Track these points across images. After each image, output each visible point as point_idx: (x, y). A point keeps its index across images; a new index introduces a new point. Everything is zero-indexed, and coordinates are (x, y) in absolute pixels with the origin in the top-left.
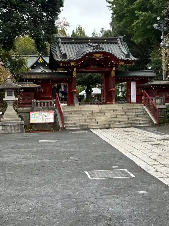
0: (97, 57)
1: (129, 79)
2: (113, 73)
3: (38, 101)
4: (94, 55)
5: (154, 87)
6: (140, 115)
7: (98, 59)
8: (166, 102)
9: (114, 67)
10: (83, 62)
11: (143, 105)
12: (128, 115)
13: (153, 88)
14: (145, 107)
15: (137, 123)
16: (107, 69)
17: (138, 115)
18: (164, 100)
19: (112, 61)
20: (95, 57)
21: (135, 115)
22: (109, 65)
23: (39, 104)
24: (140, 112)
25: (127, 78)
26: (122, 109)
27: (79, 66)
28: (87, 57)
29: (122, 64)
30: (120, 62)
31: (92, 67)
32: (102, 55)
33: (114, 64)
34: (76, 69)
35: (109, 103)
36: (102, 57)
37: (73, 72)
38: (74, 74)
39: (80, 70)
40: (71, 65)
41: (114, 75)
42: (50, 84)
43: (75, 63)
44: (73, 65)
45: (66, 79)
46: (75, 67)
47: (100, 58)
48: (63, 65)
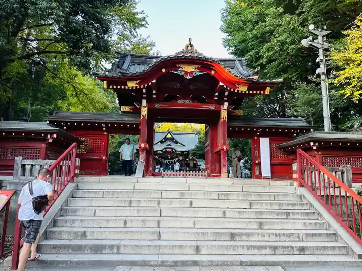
0: (186, 73)
1: (257, 132)
2: (224, 115)
3: (28, 162)
4: (180, 67)
5: (317, 144)
6: (293, 213)
7: (188, 77)
8: (355, 181)
9: (226, 101)
10: (154, 81)
11: (295, 184)
12: (261, 213)
13: (315, 148)
14: (303, 191)
15: (292, 248)
16: (212, 107)
17: (288, 214)
18: (351, 176)
19: (221, 84)
20: (183, 74)
21: (281, 214)
23: (28, 167)
24: (293, 205)
25: (252, 129)
26: (243, 192)
27: (154, 96)
28: (164, 70)
29: (242, 91)
30: (237, 86)
31: (180, 102)
32: (197, 68)
33: (226, 97)
34: (147, 102)
35: (214, 176)
36: (198, 73)
37: (142, 109)
38: (144, 112)
39: (157, 106)
40: (129, 87)
41: (226, 120)
42: (105, 133)
43: (138, 82)
44: (132, 87)
45: (131, 125)
46: (144, 98)
47: (194, 74)
48: (111, 87)
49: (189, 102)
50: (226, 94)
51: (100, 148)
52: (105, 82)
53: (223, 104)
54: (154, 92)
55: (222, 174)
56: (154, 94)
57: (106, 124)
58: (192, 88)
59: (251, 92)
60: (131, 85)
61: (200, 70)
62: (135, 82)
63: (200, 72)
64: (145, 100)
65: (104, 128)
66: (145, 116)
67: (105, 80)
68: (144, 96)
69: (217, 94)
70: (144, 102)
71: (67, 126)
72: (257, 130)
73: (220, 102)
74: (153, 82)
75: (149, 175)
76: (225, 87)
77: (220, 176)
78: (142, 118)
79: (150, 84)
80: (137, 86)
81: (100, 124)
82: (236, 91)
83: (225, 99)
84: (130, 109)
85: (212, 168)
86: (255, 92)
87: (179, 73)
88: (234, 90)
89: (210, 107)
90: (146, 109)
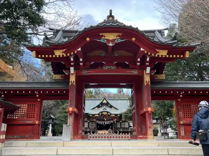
0: (108, 41)
1: (179, 94)
2: (147, 79)
4: (102, 36)
7: (111, 45)
9: (148, 66)
10: (80, 49)
16: (135, 72)
19: (142, 49)
20: (105, 41)
22: (138, 64)
26: (168, 154)
27: (81, 64)
28: (88, 39)
29: (162, 56)
30: (158, 50)
31: (106, 68)
32: (119, 36)
33: (148, 62)
34: (74, 69)
35: (141, 138)
36: (120, 41)
37: (71, 76)
38: (73, 79)
39: (85, 73)
40: (56, 56)
41: (150, 83)
42: (39, 100)
43: (64, 50)
44: (59, 56)
45: (62, 91)
46: (72, 66)
47: (116, 42)
48: (40, 56)
49: (113, 68)
50: (148, 59)
51: (34, 113)
52: (34, 52)
53: (146, 69)
54: (81, 60)
55: (148, 136)
56: (81, 62)
57: (39, 91)
58: (116, 55)
59: (171, 56)
60: (58, 53)
61: (121, 37)
62: (61, 51)
63: (121, 39)
64: (73, 68)
65: (37, 94)
66: (73, 82)
67: (34, 50)
68: (72, 64)
69: (139, 60)
70: (72, 70)
71: (4, 94)
72: (180, 92)
73: (143, 67)
74: (78, 50)
75: (78, 138)
76: (146, 52)
77: (146, 138)
78: (70, 84)
79: (76, 52)
80: (64, 54)
81: (33, 91)
82: (157, 56)
83: (148, 64)
84: (61, 77)
85: (138, 130)
86: (175, 56)
87: (102, 41)
88: (155, 55)
89: (133, 72)
90: (74, 76)
